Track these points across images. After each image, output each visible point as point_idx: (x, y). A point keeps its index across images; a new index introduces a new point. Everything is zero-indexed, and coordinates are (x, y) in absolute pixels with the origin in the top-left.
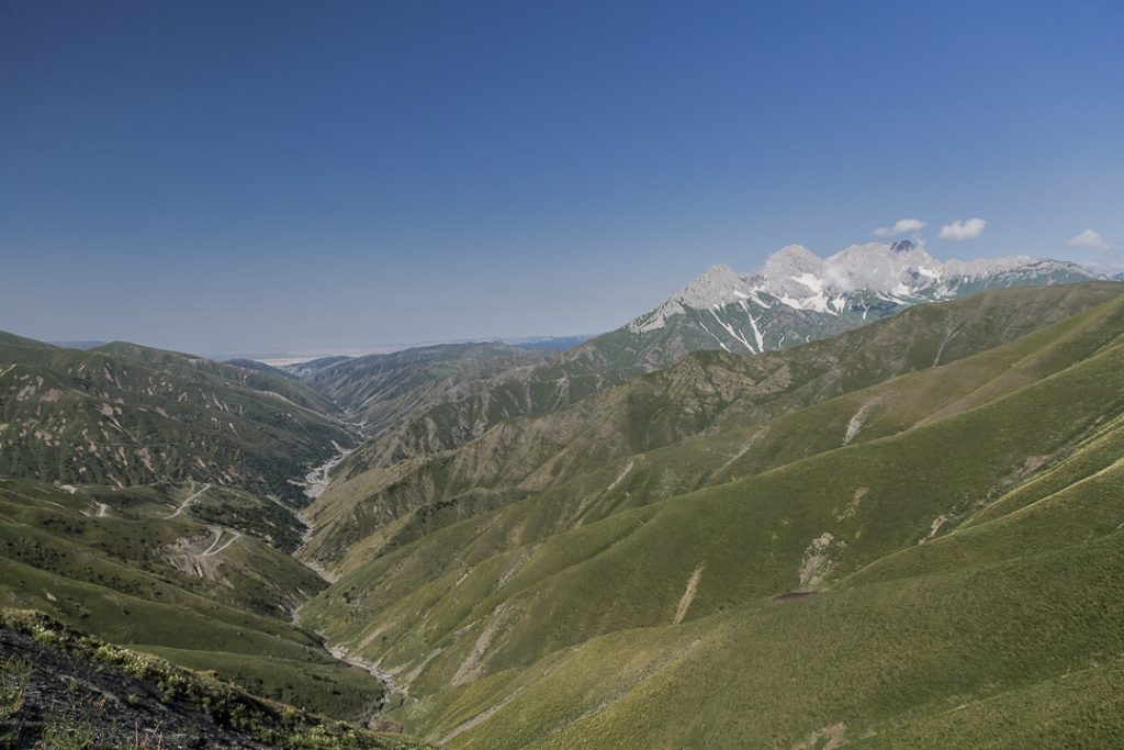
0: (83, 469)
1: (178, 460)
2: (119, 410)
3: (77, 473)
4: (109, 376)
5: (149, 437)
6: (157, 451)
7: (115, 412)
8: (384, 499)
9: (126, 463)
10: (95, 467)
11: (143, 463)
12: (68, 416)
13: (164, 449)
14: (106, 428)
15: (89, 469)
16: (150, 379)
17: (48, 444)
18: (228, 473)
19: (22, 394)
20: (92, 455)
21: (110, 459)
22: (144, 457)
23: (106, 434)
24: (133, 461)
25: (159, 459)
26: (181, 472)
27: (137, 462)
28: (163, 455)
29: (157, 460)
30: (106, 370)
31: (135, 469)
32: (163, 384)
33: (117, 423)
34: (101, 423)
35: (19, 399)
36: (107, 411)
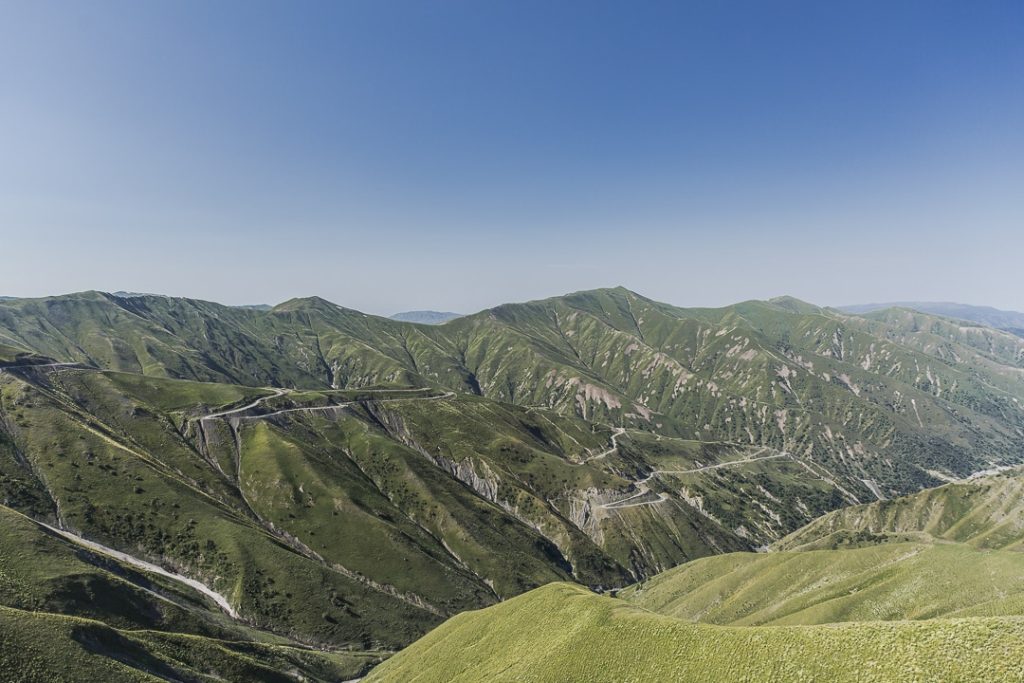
0: (729, 419)
1: (808, 426)
2: (794, 373)
3: (723, 421)
4: (836, 341)
5: (811, 401)
6: (793, 415)
7: (791, 374)
8: (871, 513)
9: (764, 420)
10: (739, 420)
11: (778, 423)
12: (754, 373)
13: (800, 414)
14: (777, 387)
15: (734, 419)
16: (872, 346)
17: (713, 394)
18: (852, 448)
19: (731, 351)
20: (740, 408)
21: (753, 414)
22: (780, 418)
23: (774, 392)
24: (769, 421)
25: (793, 422)
26: (805, 439)
27: (772, 421)
28: (798, 419)
29: (791, 423)
30: (835, 335)
31: (769, 427)
32: (882, 352)
33: (789, 384)
34: (773, 383)
35: (728, 355)
36: (784, 372)
